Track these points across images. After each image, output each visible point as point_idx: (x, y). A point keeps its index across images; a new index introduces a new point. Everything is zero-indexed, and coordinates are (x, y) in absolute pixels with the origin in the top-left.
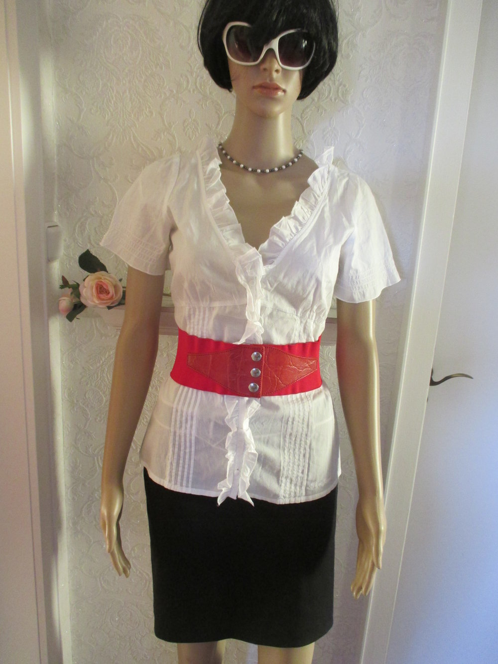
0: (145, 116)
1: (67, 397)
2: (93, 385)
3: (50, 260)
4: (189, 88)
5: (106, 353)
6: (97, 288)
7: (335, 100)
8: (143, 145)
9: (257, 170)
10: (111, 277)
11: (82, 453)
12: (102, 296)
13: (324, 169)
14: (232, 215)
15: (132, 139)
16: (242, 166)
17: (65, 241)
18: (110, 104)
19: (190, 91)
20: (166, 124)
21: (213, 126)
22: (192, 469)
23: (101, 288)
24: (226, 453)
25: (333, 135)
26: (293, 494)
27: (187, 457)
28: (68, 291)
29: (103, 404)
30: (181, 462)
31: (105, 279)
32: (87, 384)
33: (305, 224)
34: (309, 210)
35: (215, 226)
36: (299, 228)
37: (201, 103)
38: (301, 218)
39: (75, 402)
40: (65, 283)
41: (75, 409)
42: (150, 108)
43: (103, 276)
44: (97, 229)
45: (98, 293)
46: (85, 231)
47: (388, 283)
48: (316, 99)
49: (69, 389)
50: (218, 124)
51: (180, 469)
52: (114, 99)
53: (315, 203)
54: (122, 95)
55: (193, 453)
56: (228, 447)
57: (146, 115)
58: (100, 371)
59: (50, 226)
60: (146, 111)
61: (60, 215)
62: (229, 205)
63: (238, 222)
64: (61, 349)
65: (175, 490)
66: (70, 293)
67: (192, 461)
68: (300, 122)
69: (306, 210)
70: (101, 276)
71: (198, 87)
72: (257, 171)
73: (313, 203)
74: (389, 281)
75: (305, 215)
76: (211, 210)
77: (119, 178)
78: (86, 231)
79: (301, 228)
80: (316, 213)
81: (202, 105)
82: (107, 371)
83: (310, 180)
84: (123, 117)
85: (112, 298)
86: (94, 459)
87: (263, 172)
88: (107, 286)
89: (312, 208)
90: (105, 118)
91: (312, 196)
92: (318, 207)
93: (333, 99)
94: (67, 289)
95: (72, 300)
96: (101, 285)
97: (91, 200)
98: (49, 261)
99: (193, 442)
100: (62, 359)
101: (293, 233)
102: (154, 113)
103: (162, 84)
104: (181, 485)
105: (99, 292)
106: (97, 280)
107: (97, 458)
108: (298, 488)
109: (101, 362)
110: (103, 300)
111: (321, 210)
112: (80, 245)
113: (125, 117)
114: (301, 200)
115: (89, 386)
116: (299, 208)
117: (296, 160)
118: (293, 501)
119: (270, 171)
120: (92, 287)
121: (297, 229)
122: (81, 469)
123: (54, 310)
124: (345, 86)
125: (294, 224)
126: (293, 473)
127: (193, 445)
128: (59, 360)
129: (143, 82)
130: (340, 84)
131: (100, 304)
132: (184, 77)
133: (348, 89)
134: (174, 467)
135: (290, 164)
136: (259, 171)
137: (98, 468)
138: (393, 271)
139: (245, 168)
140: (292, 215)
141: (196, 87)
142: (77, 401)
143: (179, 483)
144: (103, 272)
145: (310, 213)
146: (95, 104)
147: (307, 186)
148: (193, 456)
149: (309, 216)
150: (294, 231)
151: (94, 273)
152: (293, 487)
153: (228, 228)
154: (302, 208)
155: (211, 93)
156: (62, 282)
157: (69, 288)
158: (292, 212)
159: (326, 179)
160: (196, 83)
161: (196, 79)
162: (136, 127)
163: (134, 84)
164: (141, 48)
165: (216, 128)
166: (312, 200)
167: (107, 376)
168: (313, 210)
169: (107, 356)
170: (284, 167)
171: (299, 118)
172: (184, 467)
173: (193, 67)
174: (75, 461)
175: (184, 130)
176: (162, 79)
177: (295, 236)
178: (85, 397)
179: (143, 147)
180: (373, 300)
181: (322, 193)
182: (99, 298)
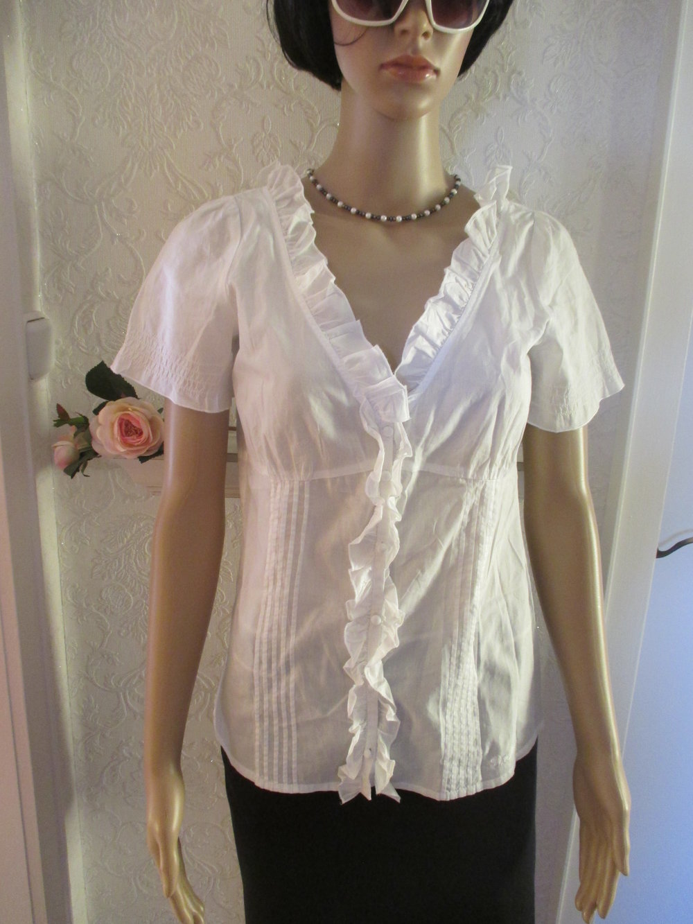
0: (186, 130)
1: (69, 599)
2: (113, 578)
3: (33, 377)
4: (260, 80)
5: (133, 526)
6: (120, 425)
7: (505, 97)
8: (185, 178)
9: (380, 217)
10: (143, 406)
11: (99, 688)
12: (130, 439)
13: (489, 210)
14: (343, 304)
15: (167, 171)
16: (353, 210)
17: (57, 343)
18: (125, 108)
19: (262, 86)
20: (223, 142)
21: (302, 143)
22: (294, 755)
23: (127, 425)
24: (351, 724)
25: (501, 157)
26: (462, 782)
27: (285, 734)
28: (69, 430)
29: (131, 608)
30: (276, 743)
31: (134, 410)
32: (103, 577)
33: (464, 308)
34: (470, 281)
35: (316, 327)
36: (455, 317)
37: (282, 106)
38: (456, 299)
39: (84, 605)
40: (63, 417)
41: (85, 618)
42: (194, 115)
43: (130, 405)
44: (111, 322)
45: (122, 435)
46: (90, 326)
47: (604, 393)
48: (473, 97)
49: (74, 586)
50: (311, 142)
51: (276, 755)
52: (133, 101)
53: (479, 267)
54: (146, 94)
55: (294, 728)
56: (352, 715)
57: (189, 127)
58: (124, 554)
59: (31, 319)
60: (189, 119)
61: (46, 299)
62: (336, 286)
63: (354, 318)
64: (57, 523)
65: (271, 790)
66: (72, 434)
67: (294, 742)
68: (447, 135)
69: (464, 283)
70: (127, 405)
71: (276, 79)
72: (380, 219)
73: (476, 268)
74: (607, 390)
75: (463, 292)
76: (305, 297)
77: (145, 235)
78: (92, 325)
79: (459, 318)
80: (481, 285)
81: (283, 109)
82: (136, 555)
83: (469, 227)
84: (149, 131)
85: (147, 442)
86: (119, 697)
87: (391, 219)
88: (138, 422)
89: (474, 277)
90: (118, 134)
91: (474, 255)
92: (484, 274)
93: (501, 96)
94: (66, 426)
95: (76, 446)
96: (128, 421)
97: (99, 273)
98: (32, 379)
99: (292, 710)
100: (59, 539)
101: (447, 330)
102: (202, 124)
103: (214, 73)
104: (280, 781)
105: (124, 434)
106: (120, 414)
107: (124, 694)
108: (470, 772)
109: (125, 540)
110: (131, 445)
111: (489, 280)
112: (84, 350)
113: (152, 130)
114: (454, 262)
115: (106, 579)
116: (453, 281)
117: (447, 200)
118: (463, 794)
119: (403, 220)
120: (113, 425)
121: (451, 320)
122: (97, 712)
123: (44, 458)
124: (520, 73)
125: (445, 312)
126: (461, 750)
127: (293, 715)
128: (55, 540)
129: (182, 70)
130: (513, 72)
131: (127, 453)
132: (251, 61)
133: (526, 80)
134: (266, 752)
135: (438, 207)
136: (384, 218)
137: (126, 711)
138: (612, 373)
139: (360, 214)
140: (441, 295)
141: (273, 78)
142: (88, 605)
143: (276, 778)
144: (130, 399)
145: (471, 287)
146: (101, 110)
147: (463, 236)
148: (294, 734)
149: (469, 292)
150: (447, 324)
151: (115, 400)
152: (462, 772)
153: (338, 329)
154: (457, 281)
155: (297, 88)
156: (57, 415)
157: (71, 425)
158: (442, 290)
159: (495, 226)
160: (271, 72)
161: (272, 67)
162: (172, 147)
163: (167, 74)
164: (176, 12)
165: (307, 148)
166: (474, 263)
167: (136, 563)
168: (475, 280)
169: (134, 532)
170: (427, 213)
171: (446, 128)
172: (280, 752)
173: (266, 44)
174: (86, 699)
175: (254, 153)
176: (214, 65)
177: (449, 334)
178: (101, 596)
179: (184, 181)
180: (584, 427)
181: (489, 250)
182: (125, 443)
